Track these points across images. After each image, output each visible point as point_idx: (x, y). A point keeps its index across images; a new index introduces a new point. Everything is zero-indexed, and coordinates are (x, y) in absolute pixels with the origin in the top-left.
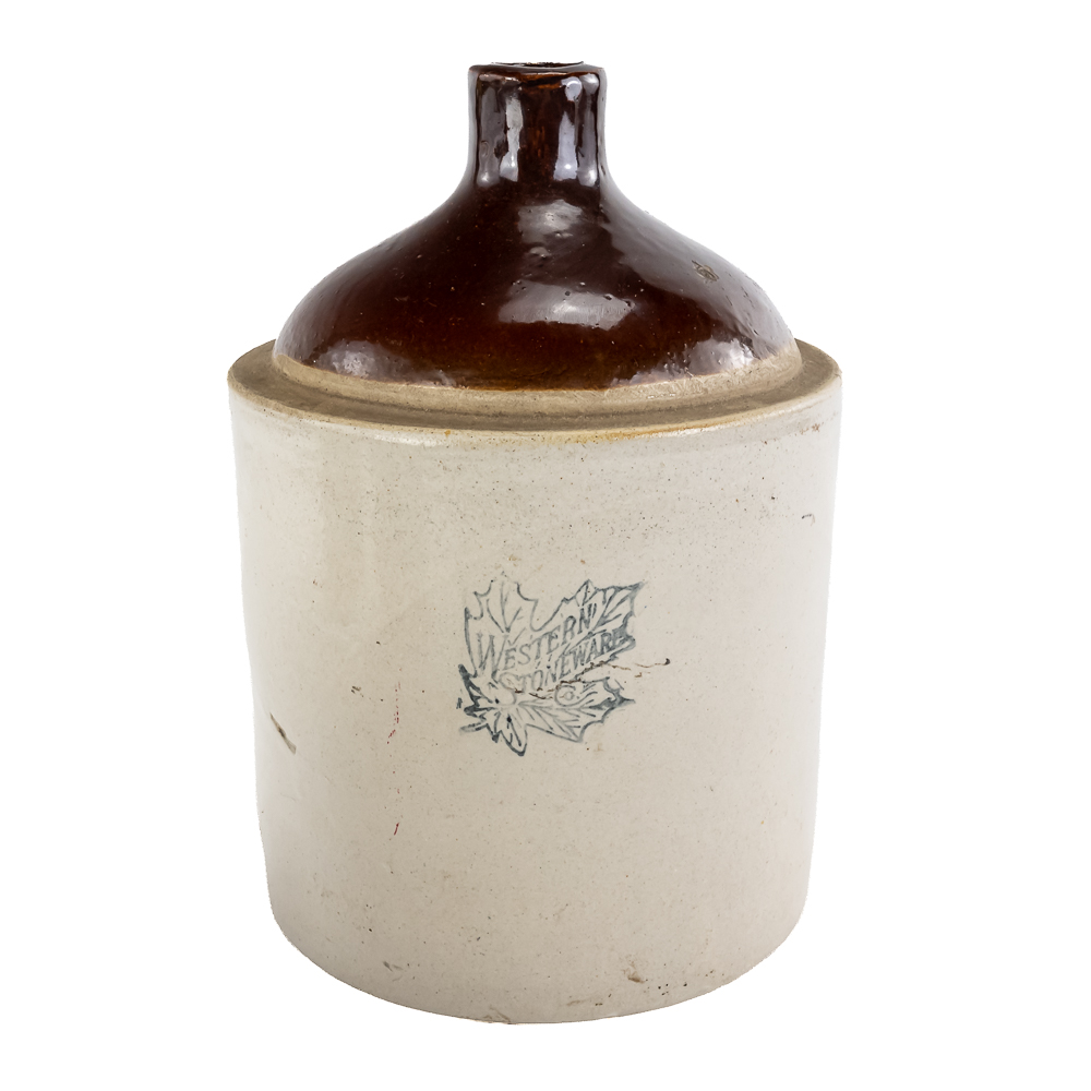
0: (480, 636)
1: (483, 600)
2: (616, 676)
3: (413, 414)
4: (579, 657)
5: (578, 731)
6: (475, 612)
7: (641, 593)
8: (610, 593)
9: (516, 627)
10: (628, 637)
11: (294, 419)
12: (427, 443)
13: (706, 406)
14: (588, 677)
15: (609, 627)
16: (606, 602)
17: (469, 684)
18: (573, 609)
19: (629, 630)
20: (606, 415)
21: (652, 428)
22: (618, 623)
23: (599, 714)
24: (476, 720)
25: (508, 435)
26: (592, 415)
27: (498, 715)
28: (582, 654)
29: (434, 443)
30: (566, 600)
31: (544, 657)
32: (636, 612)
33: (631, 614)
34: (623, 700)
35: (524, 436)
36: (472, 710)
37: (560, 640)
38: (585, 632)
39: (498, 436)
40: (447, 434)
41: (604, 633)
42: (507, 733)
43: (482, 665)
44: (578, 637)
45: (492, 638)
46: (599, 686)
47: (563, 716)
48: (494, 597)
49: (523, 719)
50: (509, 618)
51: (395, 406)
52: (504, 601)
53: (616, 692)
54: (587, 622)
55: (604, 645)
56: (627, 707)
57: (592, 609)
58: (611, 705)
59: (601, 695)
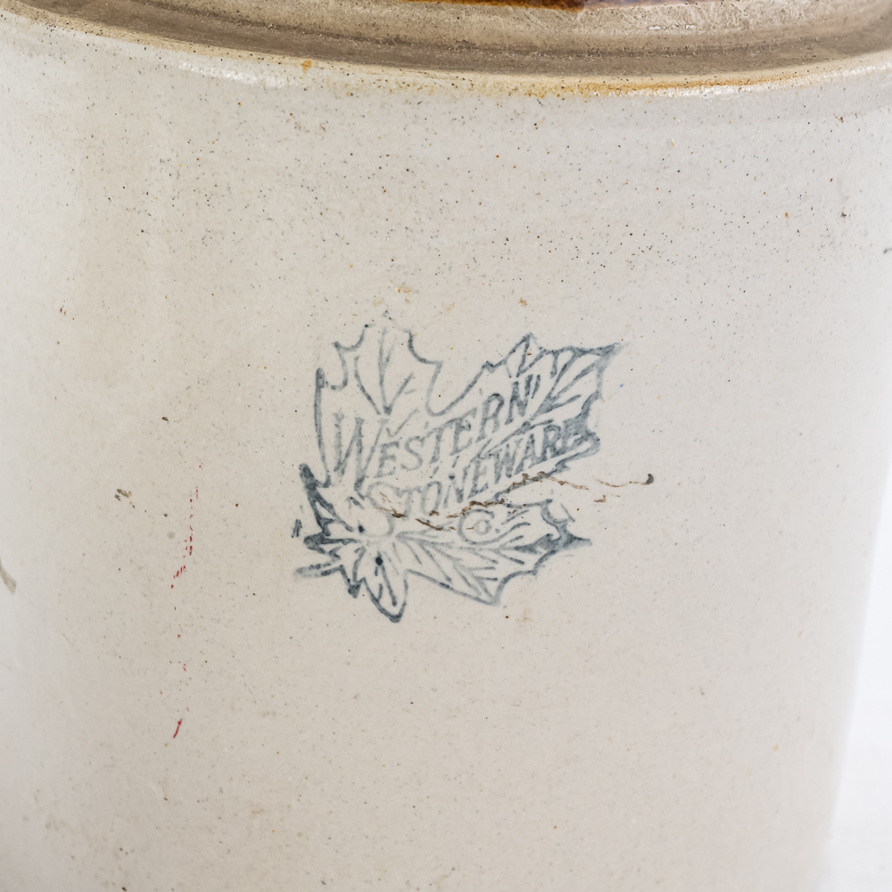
0: (339, 418)
1: (349, 356)
2: (564, 499)
3: (247, 31)
4: (505, 463)
5: (492, 586)
6: (333, 377)
7: (615, 361)
8: (564, 358)
9: (402, 407)
10: (589, 435)
11: (40, 27)
12: (271, 82)
13: (745, 50)
14: (516, 497)
15: (559, 417)
16: (558, 373)
17: (316, 498)
18: (501, 382)
19: (590, 423)
20: (578, 54)
21: (658, 79)
22: (574, 409)
23: (530, 560)
24: (323, 559)
25: (411, 76)
26: (555, 52)
27: (361, 552)
28: (510, 458)
29: (281, 82)
30: (490, 366)
31: (446, 459)
32: (604, 393)
33: (596, 395)
34: (572, 539)
35: (440, 79)
36: (319, 540)
37: (474, 433)
38: (518, 421)
39: (393, 75)
40: (305, 66)
41: (549, 426)
42: (374, 583)
43: (340, 467)
44: (506, 430)
45: (359, 422)
46: (534, 515)
47: (470, 560)
48: (369, 353)
49: (401, 560)
50: (391, 390)
51: (215, 15)
52: (384, 361)
53: (560, 525)
54: (523, 405)
55: (548, 445)
56: (577, 551)
57: (532, 384)
58: (551, 545)
59: (536, 529)
